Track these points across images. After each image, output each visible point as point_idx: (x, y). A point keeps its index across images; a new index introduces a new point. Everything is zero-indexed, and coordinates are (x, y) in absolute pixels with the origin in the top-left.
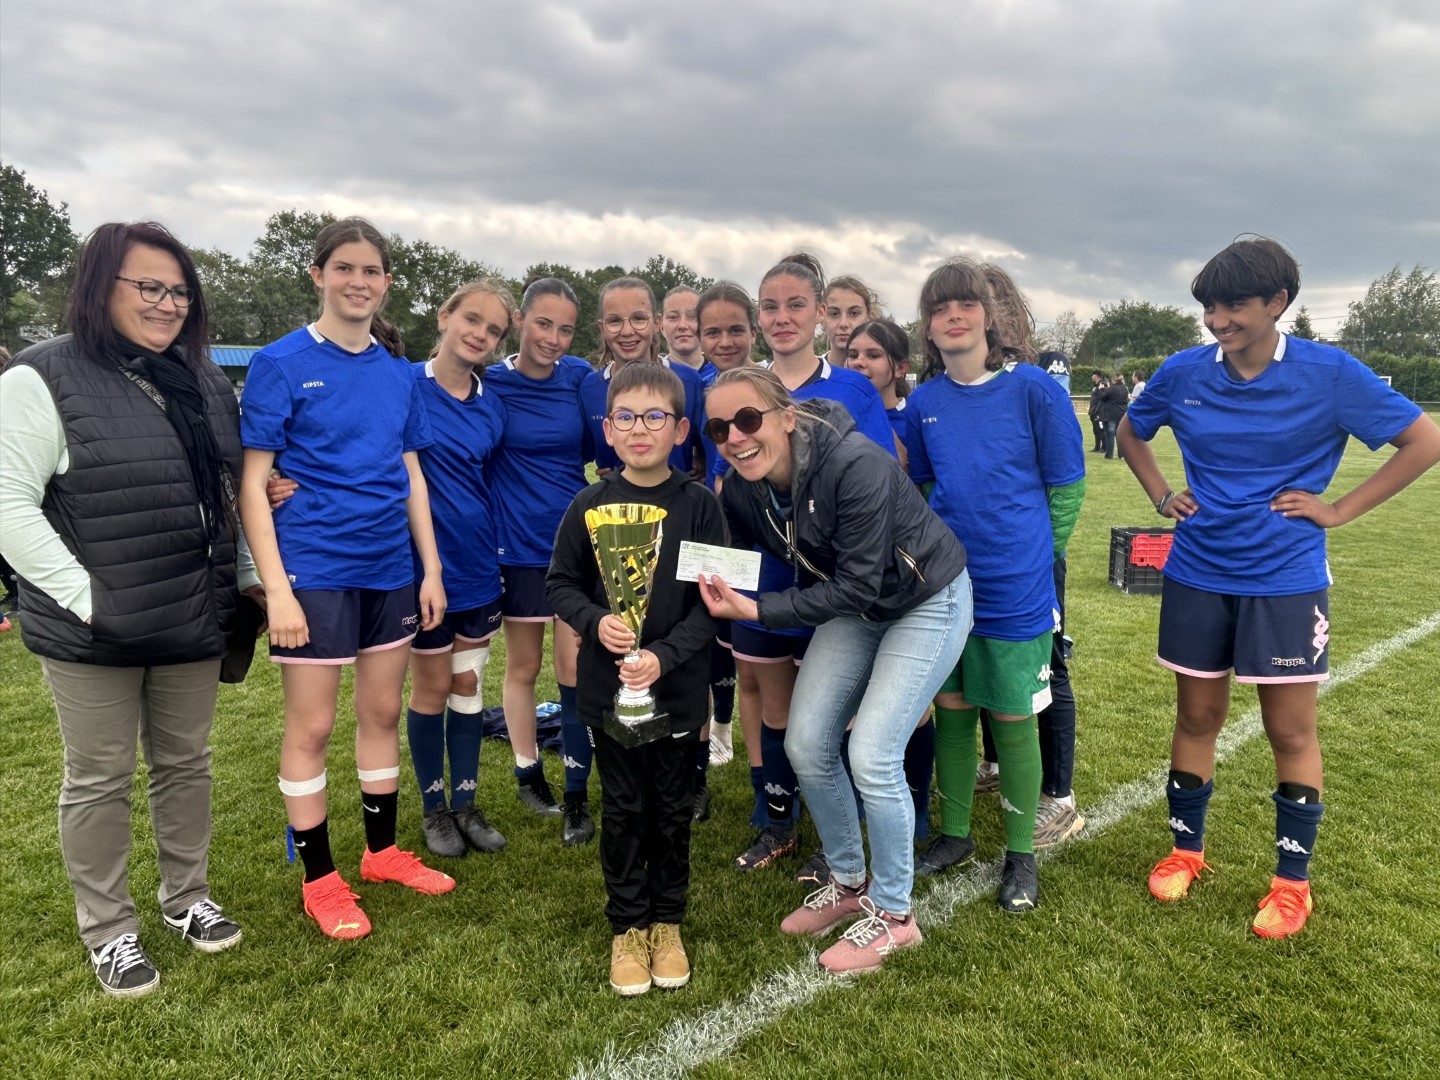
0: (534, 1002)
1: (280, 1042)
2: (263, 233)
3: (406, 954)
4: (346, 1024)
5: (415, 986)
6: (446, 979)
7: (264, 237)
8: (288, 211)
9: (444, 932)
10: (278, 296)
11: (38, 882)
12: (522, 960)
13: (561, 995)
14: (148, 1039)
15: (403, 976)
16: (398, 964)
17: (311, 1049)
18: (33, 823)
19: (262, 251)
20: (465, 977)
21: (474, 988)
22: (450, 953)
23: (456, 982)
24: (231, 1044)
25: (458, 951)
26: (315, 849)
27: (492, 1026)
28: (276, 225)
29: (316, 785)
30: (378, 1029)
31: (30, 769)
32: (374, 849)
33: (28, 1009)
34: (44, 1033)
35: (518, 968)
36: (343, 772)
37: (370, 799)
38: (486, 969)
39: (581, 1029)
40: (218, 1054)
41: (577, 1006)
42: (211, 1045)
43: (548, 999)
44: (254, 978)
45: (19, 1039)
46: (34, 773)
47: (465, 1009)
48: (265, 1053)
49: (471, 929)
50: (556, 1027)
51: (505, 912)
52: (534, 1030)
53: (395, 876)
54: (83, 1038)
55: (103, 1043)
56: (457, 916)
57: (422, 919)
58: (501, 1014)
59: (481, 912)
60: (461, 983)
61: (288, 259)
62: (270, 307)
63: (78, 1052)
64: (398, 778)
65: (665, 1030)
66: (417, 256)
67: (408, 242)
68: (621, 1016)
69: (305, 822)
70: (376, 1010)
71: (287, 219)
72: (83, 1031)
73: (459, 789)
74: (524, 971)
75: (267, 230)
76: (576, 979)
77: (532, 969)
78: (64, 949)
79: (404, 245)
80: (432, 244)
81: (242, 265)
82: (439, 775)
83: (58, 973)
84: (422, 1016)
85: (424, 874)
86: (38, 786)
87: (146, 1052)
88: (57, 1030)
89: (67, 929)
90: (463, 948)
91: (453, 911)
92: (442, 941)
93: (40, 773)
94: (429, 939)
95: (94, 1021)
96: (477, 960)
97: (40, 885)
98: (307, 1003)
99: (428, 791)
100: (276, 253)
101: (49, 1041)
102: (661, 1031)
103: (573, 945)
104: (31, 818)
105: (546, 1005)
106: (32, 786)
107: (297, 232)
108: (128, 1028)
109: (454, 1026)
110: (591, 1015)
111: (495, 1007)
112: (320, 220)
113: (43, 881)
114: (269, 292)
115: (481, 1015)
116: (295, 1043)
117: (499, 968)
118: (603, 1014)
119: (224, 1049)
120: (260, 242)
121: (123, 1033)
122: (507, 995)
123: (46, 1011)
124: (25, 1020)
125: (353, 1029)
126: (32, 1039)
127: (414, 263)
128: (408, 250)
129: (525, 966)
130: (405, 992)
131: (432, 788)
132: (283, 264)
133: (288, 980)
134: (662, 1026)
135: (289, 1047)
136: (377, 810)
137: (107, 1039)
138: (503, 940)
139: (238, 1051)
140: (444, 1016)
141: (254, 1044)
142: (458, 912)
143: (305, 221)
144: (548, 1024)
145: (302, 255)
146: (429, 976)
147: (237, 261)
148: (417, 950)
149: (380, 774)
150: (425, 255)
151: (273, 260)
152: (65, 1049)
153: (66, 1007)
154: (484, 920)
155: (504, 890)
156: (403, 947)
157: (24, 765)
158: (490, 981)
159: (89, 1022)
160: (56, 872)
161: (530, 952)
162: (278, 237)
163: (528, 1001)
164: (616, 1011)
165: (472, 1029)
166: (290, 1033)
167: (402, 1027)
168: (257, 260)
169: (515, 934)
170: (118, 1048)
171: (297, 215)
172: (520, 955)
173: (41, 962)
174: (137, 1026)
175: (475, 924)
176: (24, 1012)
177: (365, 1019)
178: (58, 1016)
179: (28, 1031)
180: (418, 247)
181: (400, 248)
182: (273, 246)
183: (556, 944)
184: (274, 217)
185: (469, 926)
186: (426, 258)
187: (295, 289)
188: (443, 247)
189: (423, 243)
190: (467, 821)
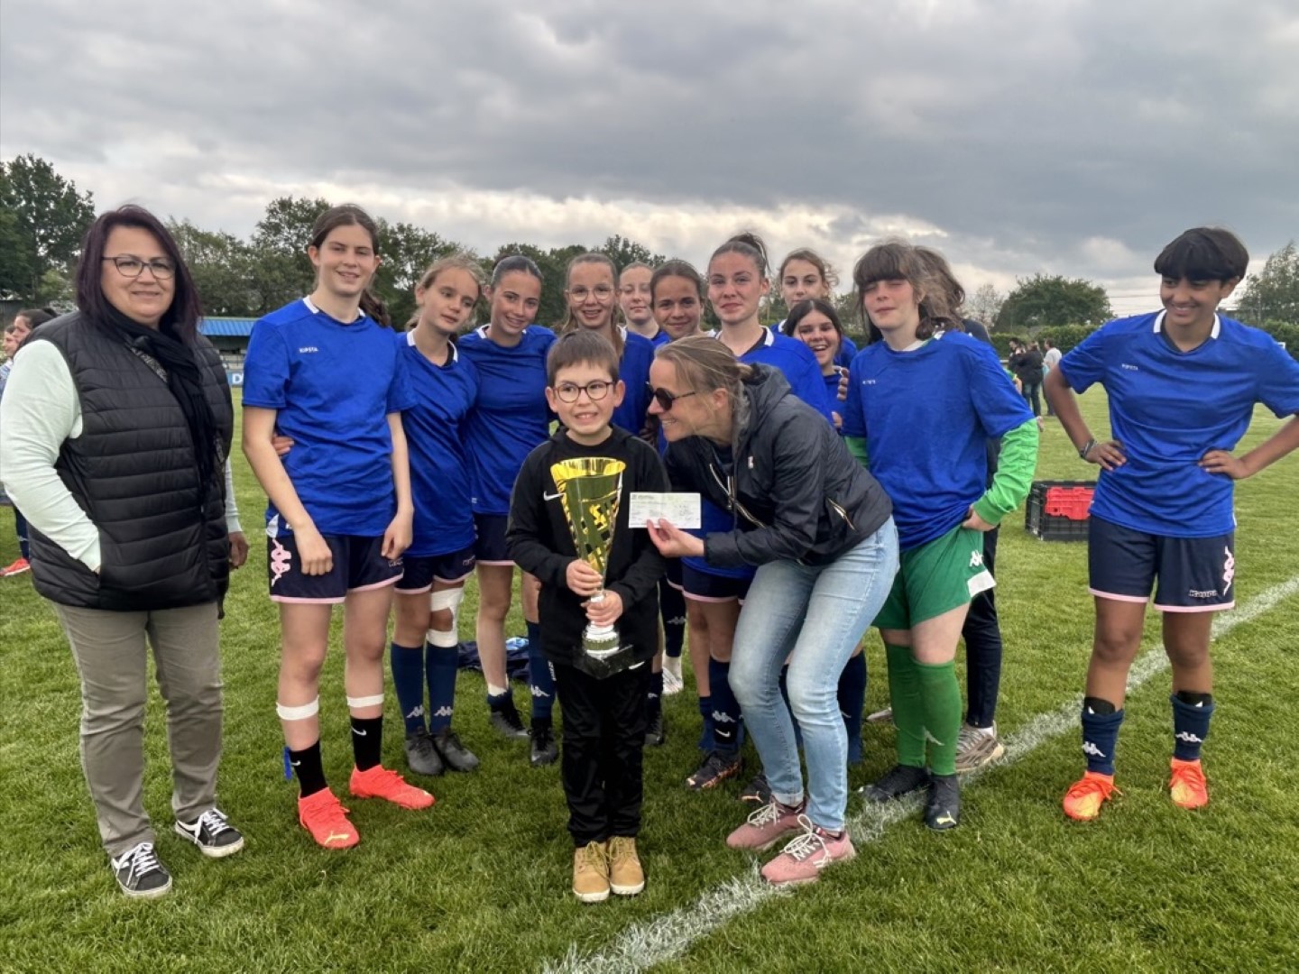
0: (505, 906)
1: (277, 940)
2: (264, 217)
3: (391, 862)
4: (337, 924)
5: (398, 891)
6: (425, 885)
7: (264, 221)
8: (286, 197)
9: (424, 843)
10: (277, 274)
11: (65, 795)
12: (493, 869)
13: (529, 901)
14: (162, 936)
15: (387, 882)
16: (383, 871)
17: (306, 947)
18: (61, 742)
19: (263, 234)
20: (443, 883)
21: (451, 894)
22: (429, 861)
23: (435, 887)
24: (234, 941)
25: (437, 861)
26: (309, 769)
27: (466, 928)
28: (275, 210)
29: (309, 710)
30: (365, 930)
31: (58, 694)
32: (362, 768)
33: (56, 908)
34: (70, 929)
35: (490, 875)
36: (334, 698)
37: (358, 723)
38: (462, 876)
39: (546, 932)
40: (223, 950)
41: (543, 911)
42: (216, 942)
43: (517, 904)
44: (255, 883)
45: (48, 934)
46: (62, 698)
47: (443, 912)
48: (265, 950)
49: (448, 841)
50: (524, 930)
51: (478, 825)
52: (505, 931)
53: (381, 793)
54: (104, 934)
55: (121, 939)
56: (435, 829)
57: (404, 831)
58: (475, 917)
59: (457, 825)
60: (441, 888)
61: (285, 240)
62: (271, 283)
63: (99, 947)
64: (383, 704)
65: (622, 934)
66: (400, 237)
67: (392, 225)
68: (582, 920)
69: (300, 743)
70: (363, 913)
71: (285, 205)
72: (105, 929)
73: (436, 714)
74: (495, 879)
75: (267, 215)
76: (542, 886)
77: (503, 878)
78: (88, 855)
79: (389, 227)
80: (414, 227)
81: (245, 246)
82: (418, 702)
83: (83, 876)
84: (404, 918)
85: (406, 791)
86: (65, 710)
87: (160, 948)
88: (80, 927)
89: (90, 838)
90: (441, 858)
91: (432, 824)
92: (423, 851)
93: (66, 698)
94: (410, 850)
95: (114, 919)
96: (452, 868)
97: (66, 798)
98: (302, 906)
99: (409, 716)
100: (275, 235)
101: (75, 937)
102: (619, 935)
103: (540, 856)
104: (59, 738)
105: (515, 910)
106: (60, 710)
107: (294, 216)
108: (144, 926)
109: (433, 928)
110: (556, 919)
111: (468, 911)
112: (314, 205)
113: (70, 794)
114: (269, 270)
115: (456, 918)
116: (291, 941)
117: (473, 876)
118: (567, 918)
119: (228, 946)
120: (261, 225)
121: (140, 931)
122: (480, 900)
123: (72, 910)
124: (53, 917)
125: (343, 928)
126: (59, 935)
127: (397, 243)
128: (392, 232)
129: (496, 875)
130: (388, 897)
131: (413, 713)
132: (281, 245)
133: (285, 885)
134: (619, 930)
135: (286, 944)
136: (364, 733)
137: (125, 936)
138: (475, 851)
139: (242, 947)
140: (424, 919)
141: (255, 941)
142: (437, 825)
143: (301, 206)
144: (518, 927)
145: (298, 236)
146: (410, 882)
147: (241, 242)
148: (400, 859)
149: (366, 701)
150: (408, 235)
151: (272, 242)
152: (89, 944)
153: (89, 907)
154: (459, 833)
155: (478, 806)
156: (387, 855)
157: (53, 691)
158: (465, 887)
159: (109, 920)
160: (80, 786)
161: (501, 862)
162: (277, 221)
163: (499, 906)
164: (578, 916)
165: (449, 930)
166: (287, 933)
167: (386, 929)
168: (259, 241)
169: (487, 845)
170: (135, 943)
171: (294, 202)
172: (492, 864)
173: (67, 866)
174: (152, 924)
175: (452, 835)
176: (52, 911)
177: (353, 921)
178: (83, 914)
179: (56, 927)
180: (401, 229)
181: (385, 230)
182: (273, 228)
183: (524, 854)
184: (273, 203)
185: (446, 838)
186: (407, 239)
187: (292, 267)
188: (423, 230)
189: (406, 226)
190: (445, 743)
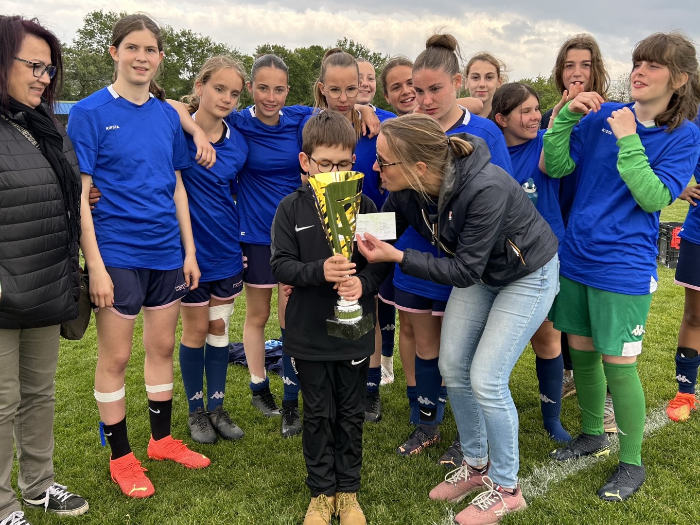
2: (82, 25)
3: (178, 509)
7: (82, 29)
8: (98, 10)
9: (203, 495)
10: (92, 68)
12: (254, 514)
16: (172, 515)
19: (81, 38)
22: (207, 508)
25: (212, 508)
26: (118, 438)
28: (90, 20)
29: (118, 395)
32: (156, 438)
35: (252, 519)
36: (137, 386)
37: (154, 404)
38: (230, 519)
49: (221, 493)
51: (243, 481)
53: (171, 456)
56: (211, 483)
57: (188, 485)
59: (227, 481)
61: (98, 42)
62: (87, 75)
64: (172, 390)
66: (183, 39)
67: (177, 31)
69: (113, 420)
71: (97, 16)
73: (212, 397)
74: (256, 522)
75: (84, 23)
77: (261, 521)
79: (175, 32)
80: (193, 32)
81: (68, 47)
82: (200, 389)
85: (189, 455)
90: (215, 505)
91: (209, 480)
92: (202, 500)
94: (192, 499)
96: (224, 513)
99: (192, 399)
100: (90, 39)
103: (288, 505)
107: (105, 24)
114: (86, 65)
117: (239, 519)
120: (80, 31)
127: (181, 45)
128: (177, 36)
129: (256, 518)
131: (195, 397)
132: (95, 46)
136: (159, 412)
138: (241, 500)
142: (212, 481)
143: (109, 17)
145: (107, 40)
147: (65, 44)
148: (184, 506)
149: (160, 387)
150: (189, 39)
151: (88, 44)
154: (228, 487)
155: (243, 466)
156: (175, 504)
161: (260, 509)
162: (92, 28)
168: (78, 43)
169: (250, 496)
171: (104, 13)
172: (253, 511)
175: (223, 489)
180: (184, 34)
181: (171, 35)
182: (88, 34)
183: (277, 504)
184: (89, 15)
185: (219, 491)
186: (189, 41)
187: (103, 63)
188: (200, 34)
189: (187, 32)
190: (218, 420)
